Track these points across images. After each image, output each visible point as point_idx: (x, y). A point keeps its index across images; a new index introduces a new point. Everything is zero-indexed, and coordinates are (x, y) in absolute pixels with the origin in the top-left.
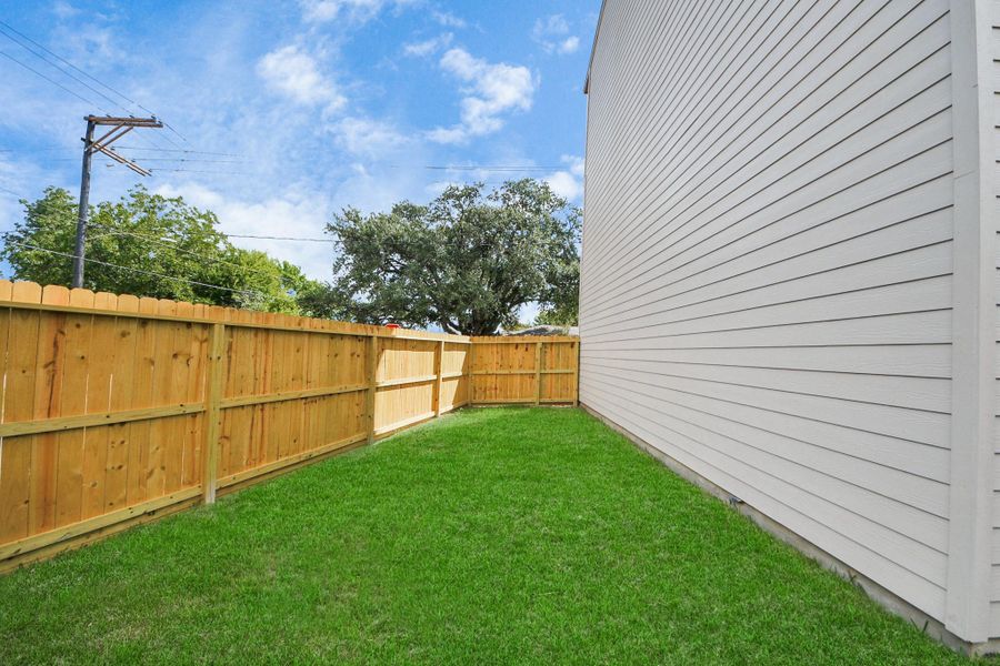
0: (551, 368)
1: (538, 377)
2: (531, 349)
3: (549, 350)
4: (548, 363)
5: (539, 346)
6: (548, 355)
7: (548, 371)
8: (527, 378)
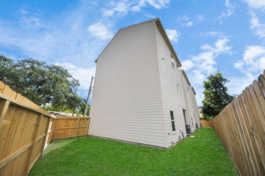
0: (81, 126)
1: (77, 129)
2: (76, 120)
3: (81, 121)
4: (80, 125)
5: (79, 119)
6: (81, 122)
7: (80, 127)
8: (73, 129)
